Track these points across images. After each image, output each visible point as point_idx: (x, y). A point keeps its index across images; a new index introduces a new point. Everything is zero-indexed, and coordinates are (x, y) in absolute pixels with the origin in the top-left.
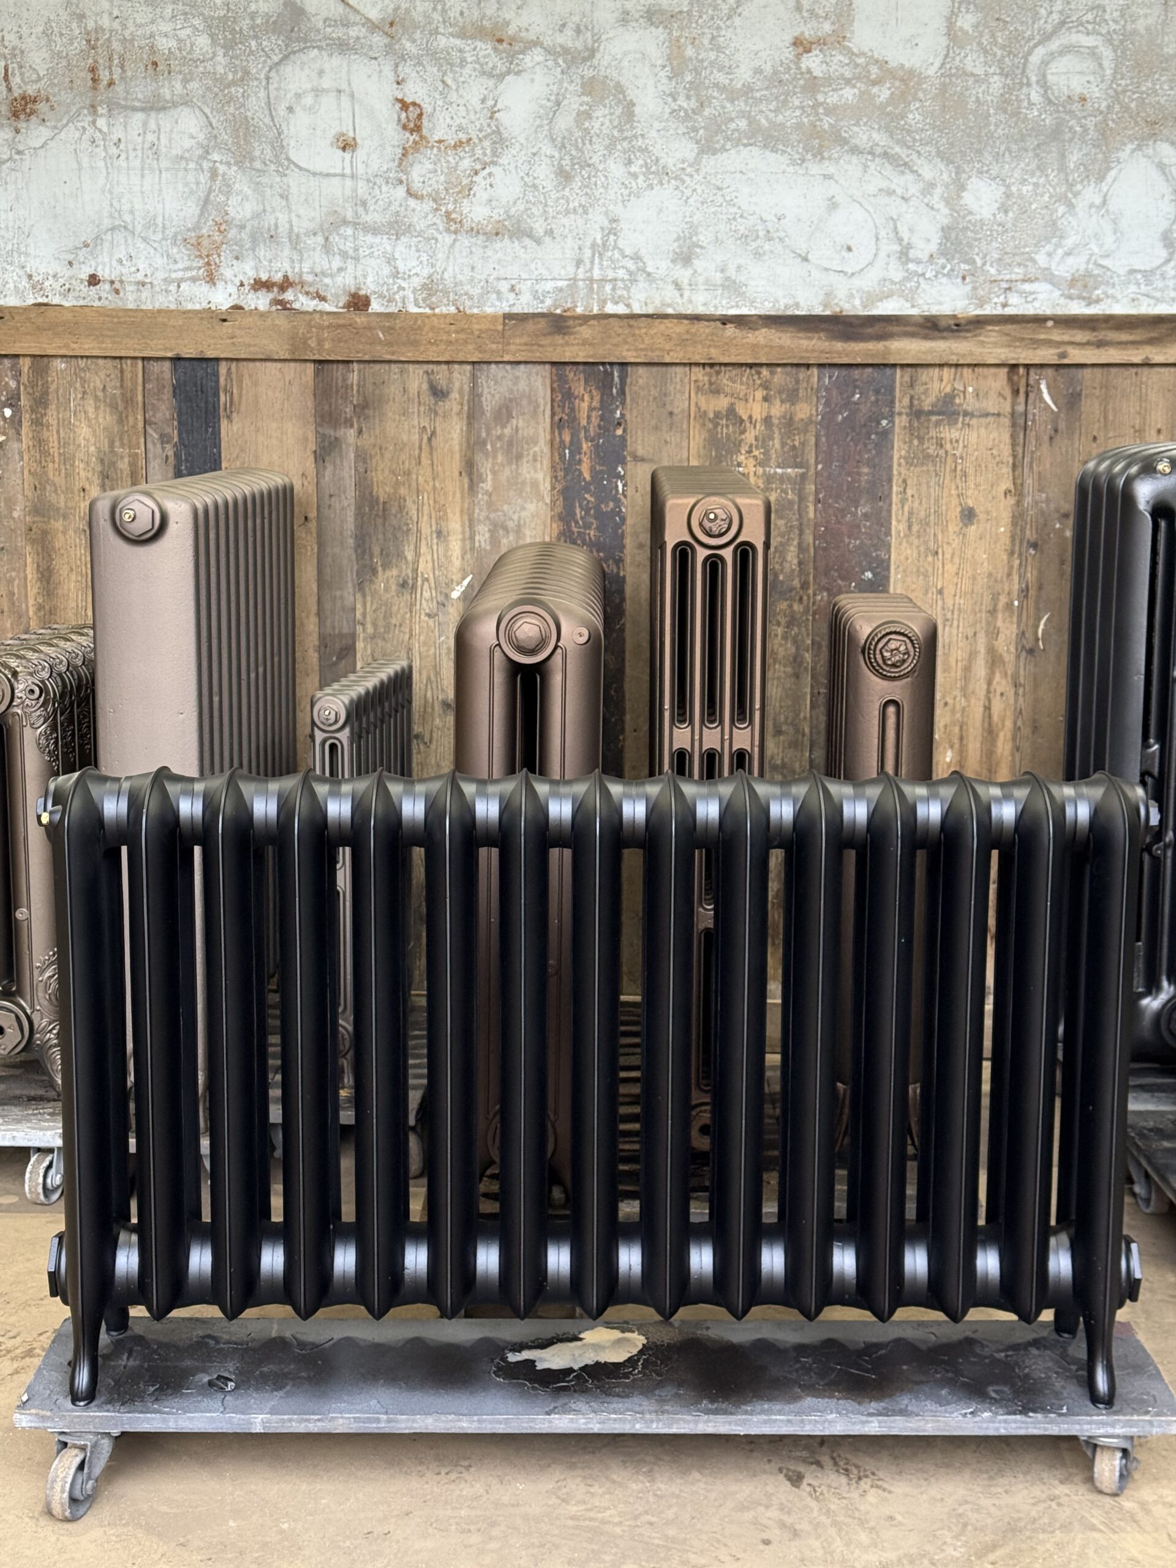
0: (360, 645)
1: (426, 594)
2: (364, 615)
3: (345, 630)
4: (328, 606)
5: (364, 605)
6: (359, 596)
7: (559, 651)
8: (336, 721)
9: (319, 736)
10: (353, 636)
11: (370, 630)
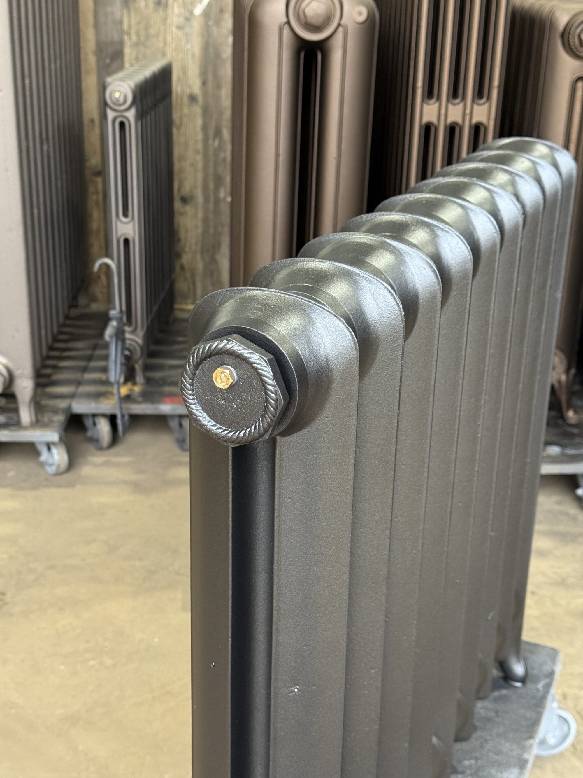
0: (127, 50)
1: (176, 11)
2: (130, 26)
3: (116, 38)
4: (102, 19)
5: (129, 18)
6: (125, 11)
7: (341, 29)
8: (125, 102)
9: (111, 115)
10: (121, 43)
11: (134, 38)
